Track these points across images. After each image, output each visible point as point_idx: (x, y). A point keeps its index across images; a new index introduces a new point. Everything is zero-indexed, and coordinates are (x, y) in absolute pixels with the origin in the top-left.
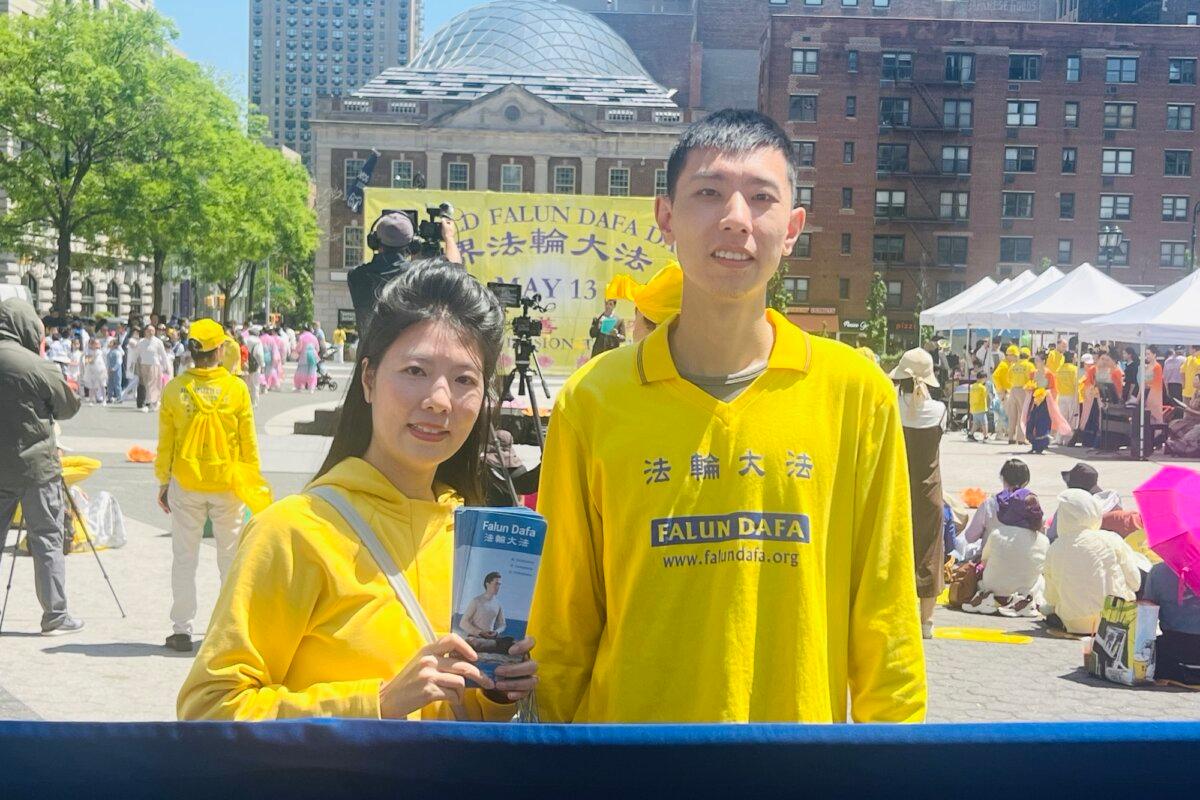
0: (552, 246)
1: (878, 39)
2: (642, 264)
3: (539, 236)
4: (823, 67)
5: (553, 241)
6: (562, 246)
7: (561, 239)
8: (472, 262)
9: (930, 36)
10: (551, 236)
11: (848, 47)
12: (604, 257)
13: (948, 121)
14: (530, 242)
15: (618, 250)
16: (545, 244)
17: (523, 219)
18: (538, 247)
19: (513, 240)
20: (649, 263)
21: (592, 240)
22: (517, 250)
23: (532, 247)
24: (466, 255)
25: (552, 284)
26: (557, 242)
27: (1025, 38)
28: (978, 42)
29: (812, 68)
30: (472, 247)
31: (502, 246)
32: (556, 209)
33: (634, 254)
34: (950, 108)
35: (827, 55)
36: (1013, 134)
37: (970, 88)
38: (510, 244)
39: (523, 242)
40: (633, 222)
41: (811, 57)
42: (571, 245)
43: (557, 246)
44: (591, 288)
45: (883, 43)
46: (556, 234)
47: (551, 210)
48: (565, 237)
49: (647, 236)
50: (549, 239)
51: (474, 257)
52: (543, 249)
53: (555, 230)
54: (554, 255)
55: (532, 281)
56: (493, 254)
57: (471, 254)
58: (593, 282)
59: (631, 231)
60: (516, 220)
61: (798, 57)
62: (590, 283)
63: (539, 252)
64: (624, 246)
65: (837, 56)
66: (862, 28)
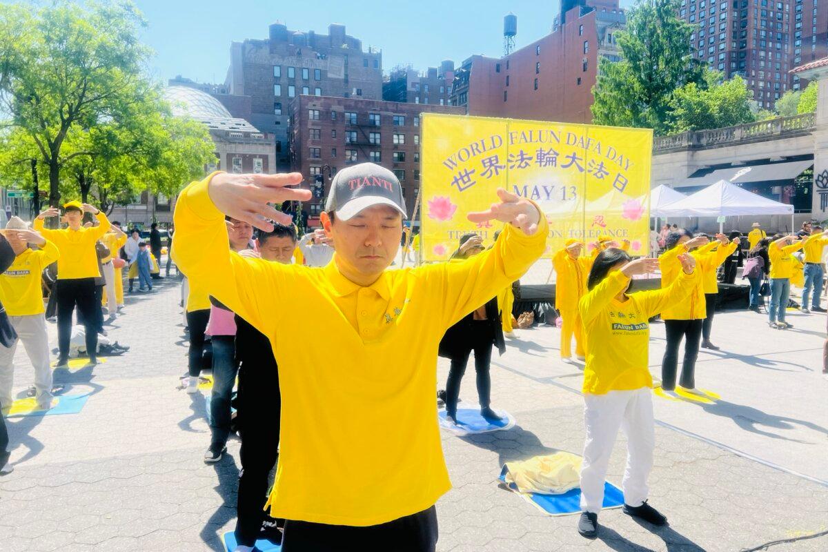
0: (549, 161)
1: (343, 107)
2: (603, 174)
3: (541, 154)
4: (321, 117)
5: (550, 158)
6: (555, 161)
7: (555, 156)
8: (497, 173)
9: (363, 107)
10: (548, 154)
11: (331, 109)
12: (581, 170)
13: (372, 141)
14: (535, 159)
15: (590, 164)
16: (545, 160)
17: (531, 141)
18: (541, 162)
19: (525, 157)
20: (607, 174)
21: (574, 158)
22: (527, 164)
23: (537, 162)
24: (493, 168)
25: (549, 190)
26: (553, 158)
27: (399, 109)
28: (381, 110)
29: (317, 118)
30: (497, 162)
31: (517, 161)
32: (552, 133)
33: (599, 167)
34: (372, 136)
35: (323, 112)
36: (396, 147)
37: (379, 128)
38: (522, 160)
39: (530, 159)
40: (599, 144)
41: (317, 113)
42: (562, 160)
43: (552, 161)
44: (573, 193)
45: (345, 109)
46: (552, 152)
47: (549, 133)
48: (557, 155)
49: (606, 155)
50: (547, 156)
51: (498, 169)
52: (543, 164)
53: (551, 149)
54: (550, 167)
55: (536, 189)
56: (512, 167)
57: (496, 167)
58: (575, 188)
59: (597, 150)
60: (526, 141)
61: (311, 112)
62: (573, 189)
63: (541, 166)
64: (593, 161)
65: (327, 113)
66: (336, 102)
